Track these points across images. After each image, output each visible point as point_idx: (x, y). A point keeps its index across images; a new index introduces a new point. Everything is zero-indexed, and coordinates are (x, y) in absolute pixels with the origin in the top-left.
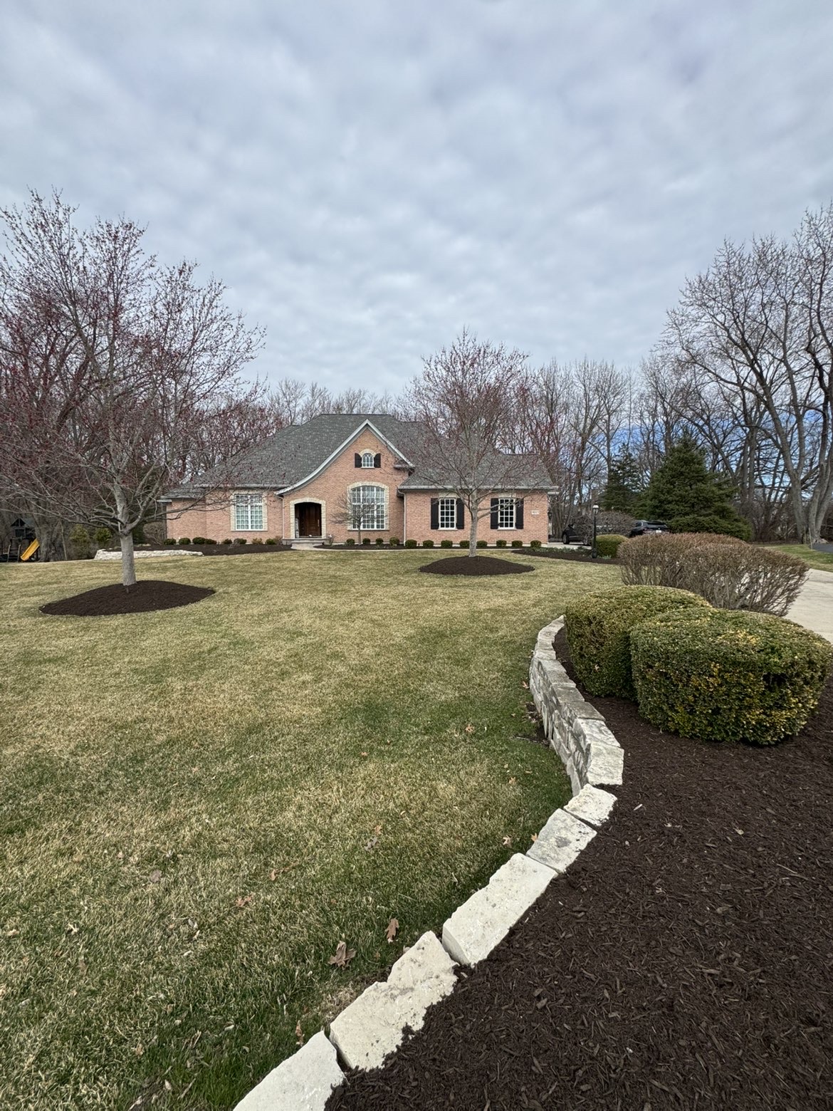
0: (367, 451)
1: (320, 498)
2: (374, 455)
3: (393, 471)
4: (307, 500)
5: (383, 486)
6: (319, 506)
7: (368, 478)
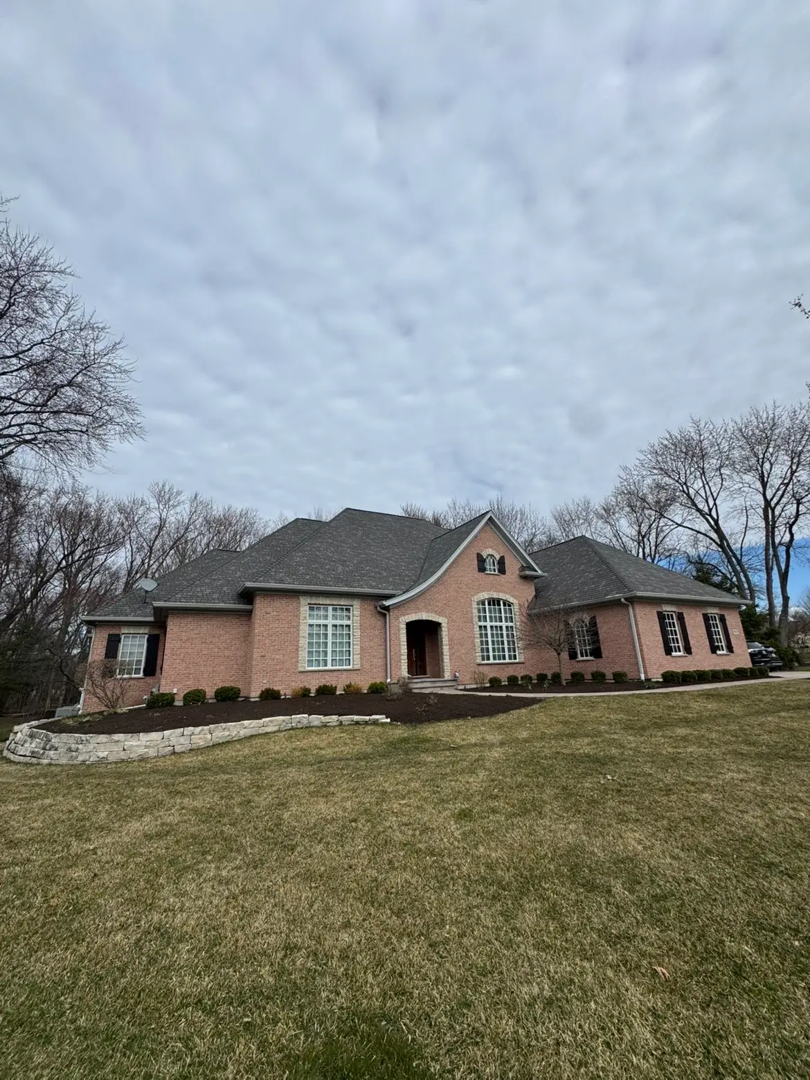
0: (490, 551)
1: (440, 614)
2: (498, 557)
3: (518, 580)
4: (424, 616)
5: (512, 600)
6: (438, 625)
7: (492, 587)
